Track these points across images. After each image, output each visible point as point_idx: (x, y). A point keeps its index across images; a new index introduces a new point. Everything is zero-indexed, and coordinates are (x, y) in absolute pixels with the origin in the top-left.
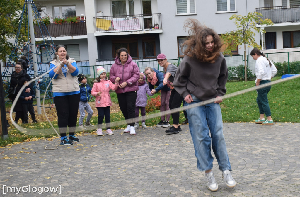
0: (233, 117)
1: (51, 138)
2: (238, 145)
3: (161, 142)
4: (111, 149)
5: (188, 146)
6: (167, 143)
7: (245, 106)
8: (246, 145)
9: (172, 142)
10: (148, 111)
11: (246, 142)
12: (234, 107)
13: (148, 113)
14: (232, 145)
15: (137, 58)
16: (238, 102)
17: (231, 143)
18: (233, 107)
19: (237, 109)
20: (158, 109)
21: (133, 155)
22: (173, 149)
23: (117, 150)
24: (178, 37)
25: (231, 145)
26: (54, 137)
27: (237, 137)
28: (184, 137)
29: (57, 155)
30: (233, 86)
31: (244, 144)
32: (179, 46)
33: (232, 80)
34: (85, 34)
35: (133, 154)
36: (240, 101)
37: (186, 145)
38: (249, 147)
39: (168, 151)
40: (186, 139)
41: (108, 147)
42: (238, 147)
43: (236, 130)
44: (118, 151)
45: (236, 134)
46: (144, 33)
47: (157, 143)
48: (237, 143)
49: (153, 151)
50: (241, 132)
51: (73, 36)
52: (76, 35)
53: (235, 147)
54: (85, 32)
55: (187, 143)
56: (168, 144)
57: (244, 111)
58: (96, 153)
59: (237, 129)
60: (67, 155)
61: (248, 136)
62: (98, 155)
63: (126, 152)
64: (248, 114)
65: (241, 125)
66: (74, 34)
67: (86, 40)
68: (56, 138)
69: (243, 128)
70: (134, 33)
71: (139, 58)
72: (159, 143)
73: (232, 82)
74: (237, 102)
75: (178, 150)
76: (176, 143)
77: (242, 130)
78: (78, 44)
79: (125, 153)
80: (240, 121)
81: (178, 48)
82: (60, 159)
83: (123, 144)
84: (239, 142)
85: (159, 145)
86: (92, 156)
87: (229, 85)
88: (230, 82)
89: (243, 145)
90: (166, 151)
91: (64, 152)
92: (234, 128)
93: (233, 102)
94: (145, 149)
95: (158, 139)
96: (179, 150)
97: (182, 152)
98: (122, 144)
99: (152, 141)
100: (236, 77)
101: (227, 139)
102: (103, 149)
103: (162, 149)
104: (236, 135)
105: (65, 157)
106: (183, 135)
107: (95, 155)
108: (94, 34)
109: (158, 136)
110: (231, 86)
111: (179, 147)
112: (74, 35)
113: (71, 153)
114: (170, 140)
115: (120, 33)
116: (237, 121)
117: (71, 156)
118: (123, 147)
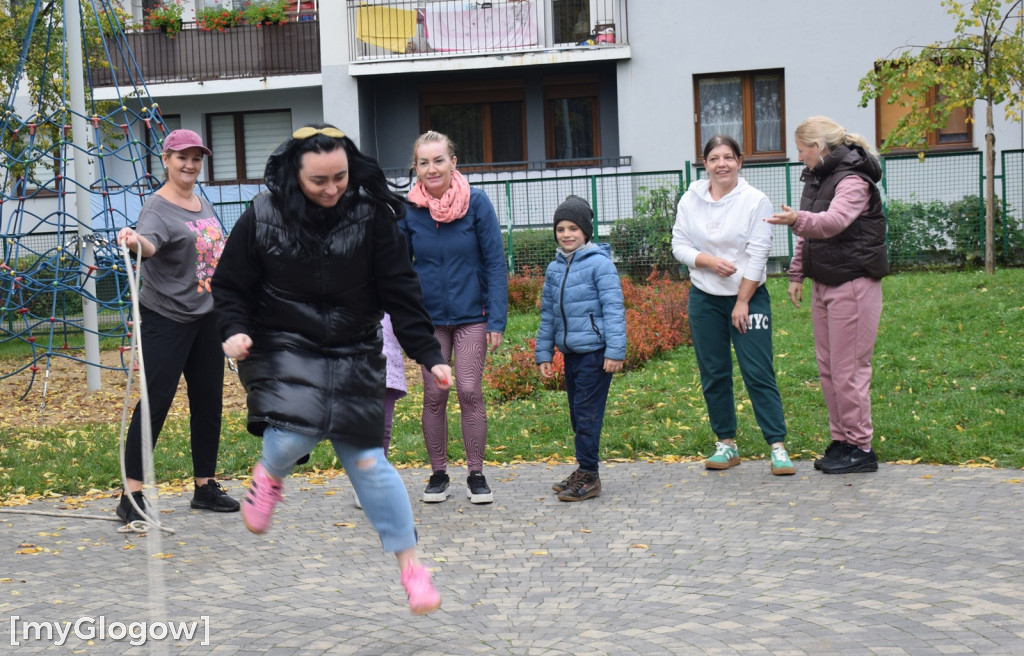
0: (883, 439)
1: (80, 498)
2: (871, 575)
3: (518, 542)
4: (293, 560)
5: (634, 565)
6: (542, 545)
7: (954, 387)
8: (910, 581)
9: (566, 541)
10: (513, 393)
11: (917, 566)
12: (900, 391)
13: (508, 403)
14: (841, 578)
15: (519, 165)
16: (928, 366)
17: (837, 566)
18: (898, 388)
19: (914, 399)
20: (558, 385)
21: (373, 594)
22: (561, 579)
23: (320, 565)
24: (697, 78)
25: (837, 572)
26: (93, 491)
27: (876, 535)
28: (630, 521)
29: (70, 576)
30: (921, 289)
31: (902, 574)
32: (702, 116)
33: (929, 261)
34: (316, 68)
35: (379, 589)
36: (936, 364)
37: (627, 560)
38: (921, 591)
39: (533, 584)
40: (635, 532)
41: (284, 551)
42: (871, 587)
43: (884, 502)
44: (320, 573)
45: (877, 522)
46: (551, 62)
47: (499, 543)
48: (868, 568)
49: (467, 581)
50: (906, 511)
51: (268, 78)
52: (279, 74)
53: (852, 584)
54: (315, 61)
55: (631, 550)
56: (545, 552)
57: (943, 410)
58: (226, 574)
59: (891, 495)
60: (109, 578)
61: (934, 536)
62: (231, 587)
63: (353, 579)
64: (958, 426)
65: (914, 476)
66: (273, 69)
67: (316, 93)
68: (100, 496)
69: (918, 491)
70: (509, 62)
71: (527, 165)
72: (509, 547)
73: (925, 270)
74: (920, 367)
75: (580, 585)
76: (582, 550)
77: (913, 504)
78: (289, 110)
79: (345, 582)
80: (913, 458)
81: (697, 125)
82: (73, 594)
83: (355, 540)
84: (878, 563)
85: (502, 556)
86: (204, 587)
87: (905, 289)
88: (913, 271)
89: (897, 578)
90: (522, 588)
91: (103, 563)
92: (874, 492)
93: (901, 368)
94: (439, 569)
95: (512, 526)
96: (587, 585)
97: (593, 595)
98: (347, 540)
99: (482, 535)
100: (945, 252)
101: (826, 545)
102: (261, 560)
103: (509, 575)
104: (872, 526)
105: (97, 586)
106: (628, 511)
107: (216, 586)
108: (347, 66)
109: (515, 512)
110: (913, 293)
111: (589, 570)
112: (272, 75)
113: (127, 569)
114: (561, 533)
115: (452, 61)
116: (901, 457)
117: (122, 581)
118: (347, 552)
